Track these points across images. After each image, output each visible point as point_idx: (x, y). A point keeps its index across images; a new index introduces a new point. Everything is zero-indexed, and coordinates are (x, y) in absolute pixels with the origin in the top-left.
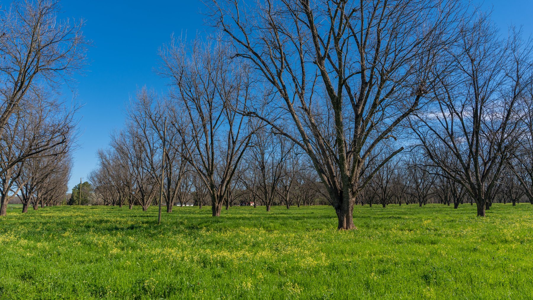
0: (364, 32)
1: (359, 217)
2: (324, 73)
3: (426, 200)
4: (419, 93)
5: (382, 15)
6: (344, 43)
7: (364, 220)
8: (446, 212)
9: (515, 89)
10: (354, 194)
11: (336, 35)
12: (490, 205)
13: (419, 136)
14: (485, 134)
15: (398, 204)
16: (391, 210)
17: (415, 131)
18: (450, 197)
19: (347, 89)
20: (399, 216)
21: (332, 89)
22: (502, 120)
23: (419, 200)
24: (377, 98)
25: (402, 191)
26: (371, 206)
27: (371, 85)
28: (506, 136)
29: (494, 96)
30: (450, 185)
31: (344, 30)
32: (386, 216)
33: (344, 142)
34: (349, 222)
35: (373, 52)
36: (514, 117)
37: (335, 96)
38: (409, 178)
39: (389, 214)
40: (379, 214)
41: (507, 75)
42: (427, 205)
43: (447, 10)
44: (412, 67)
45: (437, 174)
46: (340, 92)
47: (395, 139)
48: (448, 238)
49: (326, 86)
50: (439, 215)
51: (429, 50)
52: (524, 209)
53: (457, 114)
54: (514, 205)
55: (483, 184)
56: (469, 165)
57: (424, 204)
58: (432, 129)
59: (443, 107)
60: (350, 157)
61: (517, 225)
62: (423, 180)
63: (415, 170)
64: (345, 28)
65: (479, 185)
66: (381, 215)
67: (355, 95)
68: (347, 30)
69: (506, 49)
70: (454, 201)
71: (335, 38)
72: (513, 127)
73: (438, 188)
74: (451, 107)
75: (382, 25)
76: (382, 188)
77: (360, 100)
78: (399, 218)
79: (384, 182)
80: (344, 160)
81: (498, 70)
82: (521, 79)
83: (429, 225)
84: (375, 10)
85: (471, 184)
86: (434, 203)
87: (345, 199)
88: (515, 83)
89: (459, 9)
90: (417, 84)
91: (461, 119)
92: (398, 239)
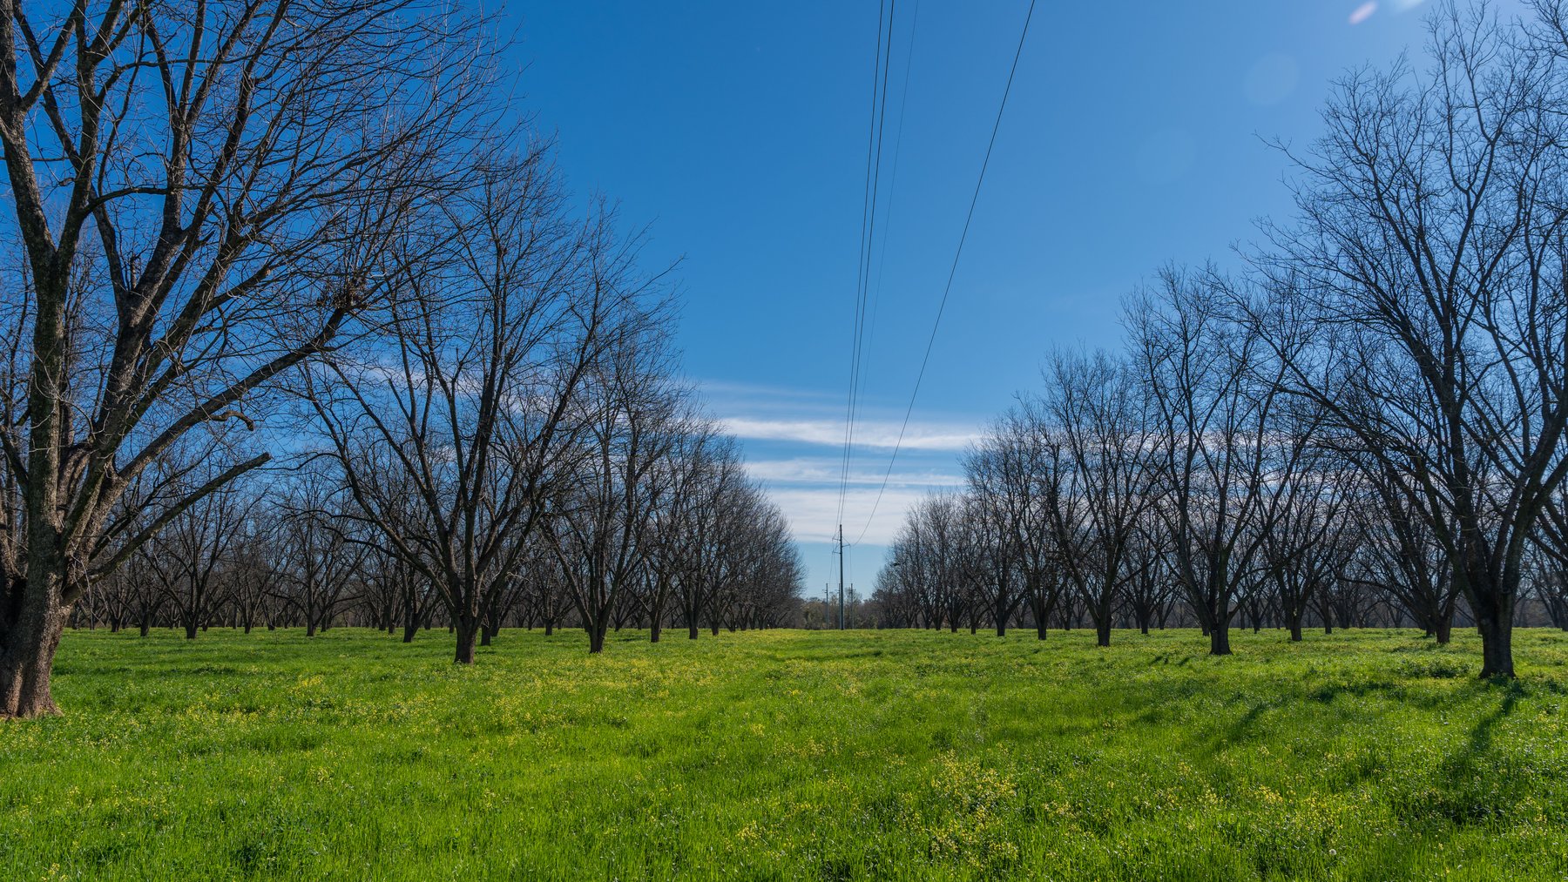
0: (200, 69)
1: (84, 671)
2: (17, 155)
3: (332, 617)
4: (343, 304)
5: (266, 38)
6: (113, 79)
7: (97, 683)
8: (377, 653)
9: (584, 349)
10: (67, 592)
11: (89, 42)
12: (495, 634)
13: (331, 426)
14: (505, 447)
15: (243, 629)
16: (211, 647)
17: (322, 414)
18: (397, 609)
19: (102, 232)
20: (230, 665)
21: (38, 218)
22: (547, 417)
23: (309, 617)
24: (203, 287)
25: (260, 589)
26: (143, 634)
27: (194, 242)
28: (549, 457)
29: (536, 354)
30: (403, 576)
31: (120, 37)
32: (188, 666)
33: (56, 410)
34: (33, 691)
35: (219, 140)
36: (573, 415)
37: (47, 245)
38: (289, 547)
39: (199, 660)
40: (164, 661)
41: (572, 308)
42: (331, 632)
43: (452, 98)
44: (334, 222)
45: (371, 543)
46: (71, 234)
47: (250, 426)
48: (355, 730)
49: (19, 202)
50: (356, 663)
51: (390, 190)
52: (567, 644)
53: (443, 383)
54: (549, 632)
55: (479, 577)
56: (453, 525)
57: (323, 630)
58: (370, 413)
59: (411, 357)
60: (77, 463)
61: (538, 683)
62: (329, 558)
63: (310, 526)
64: (126, 28)
65: (469, 579)
66: (172, 662)
67: (133, 259)
68: (133, 39)
69: (578, 246)
70: (407, 621)
71: (82, 49)
72: (567, 438)
73: (371, 582)
74: (431, 362)
75: (259, 71)
76: (194, 575)
77: (148, 279)
78: (228, 671)
79: (207, 555)
80: (49, 473)
81: (554, 290)
82: (600, 326)
83: (315, 690)
84: (246, 17)
85: (452, 575)
86: (353, 625)
87: (28, 610)
88: (585, 333)
89: (481, 108)
90: (341, 275)
91: (451, 400)
92: (200, 738)
